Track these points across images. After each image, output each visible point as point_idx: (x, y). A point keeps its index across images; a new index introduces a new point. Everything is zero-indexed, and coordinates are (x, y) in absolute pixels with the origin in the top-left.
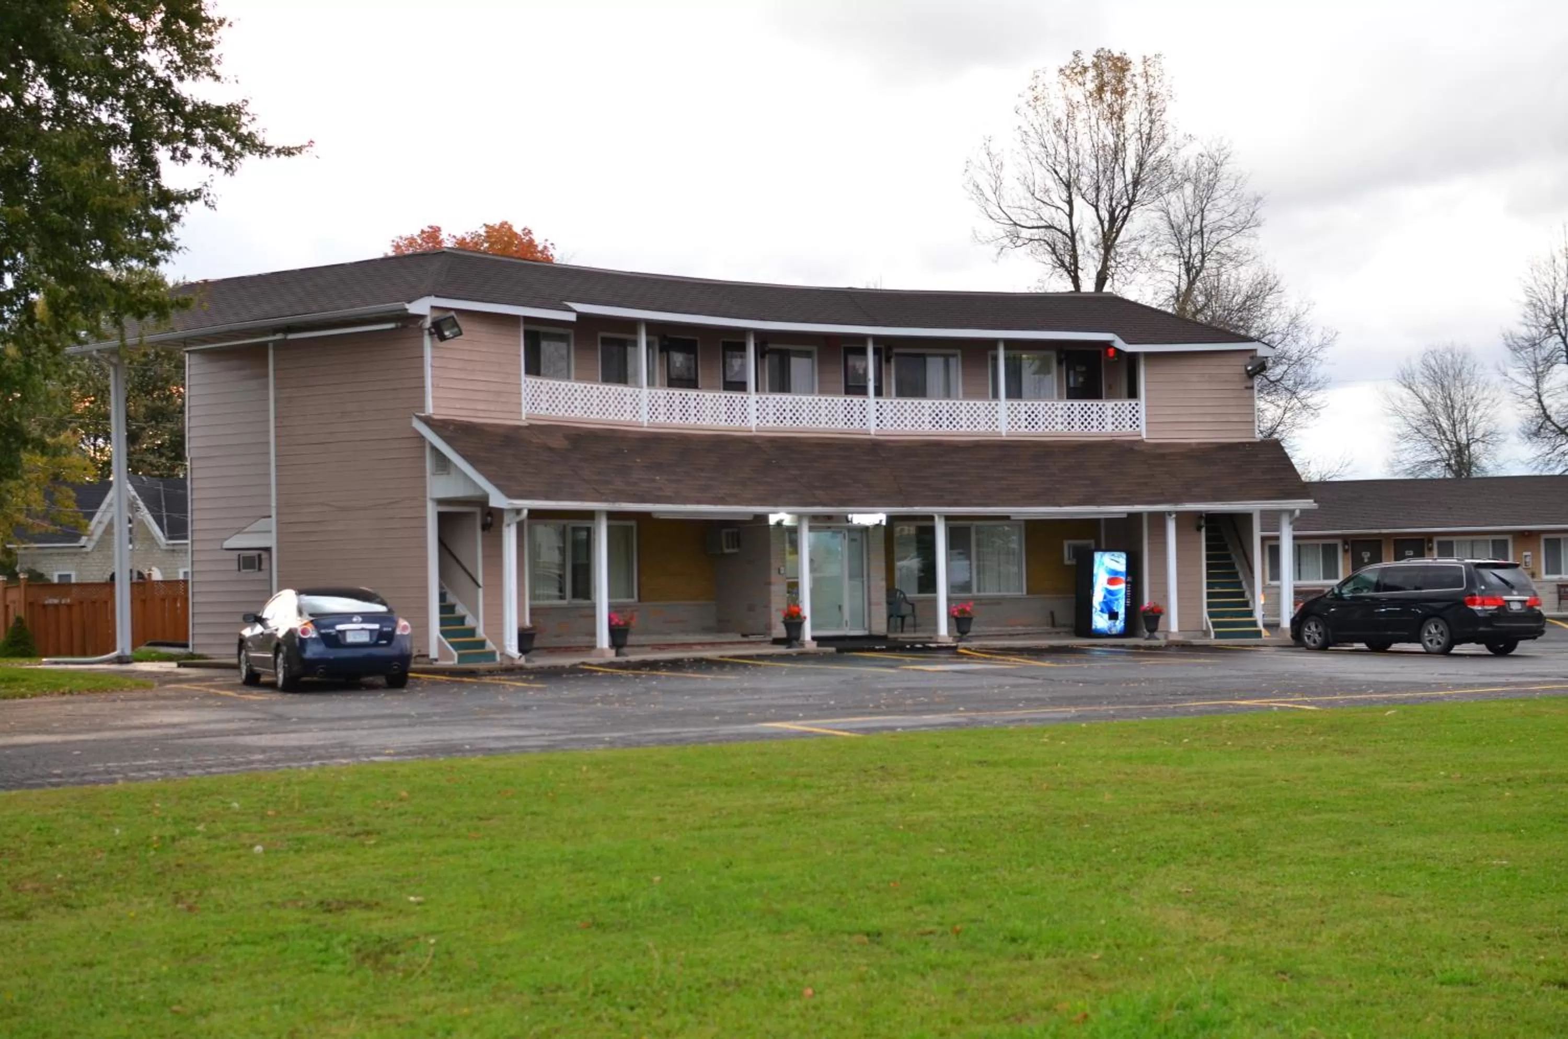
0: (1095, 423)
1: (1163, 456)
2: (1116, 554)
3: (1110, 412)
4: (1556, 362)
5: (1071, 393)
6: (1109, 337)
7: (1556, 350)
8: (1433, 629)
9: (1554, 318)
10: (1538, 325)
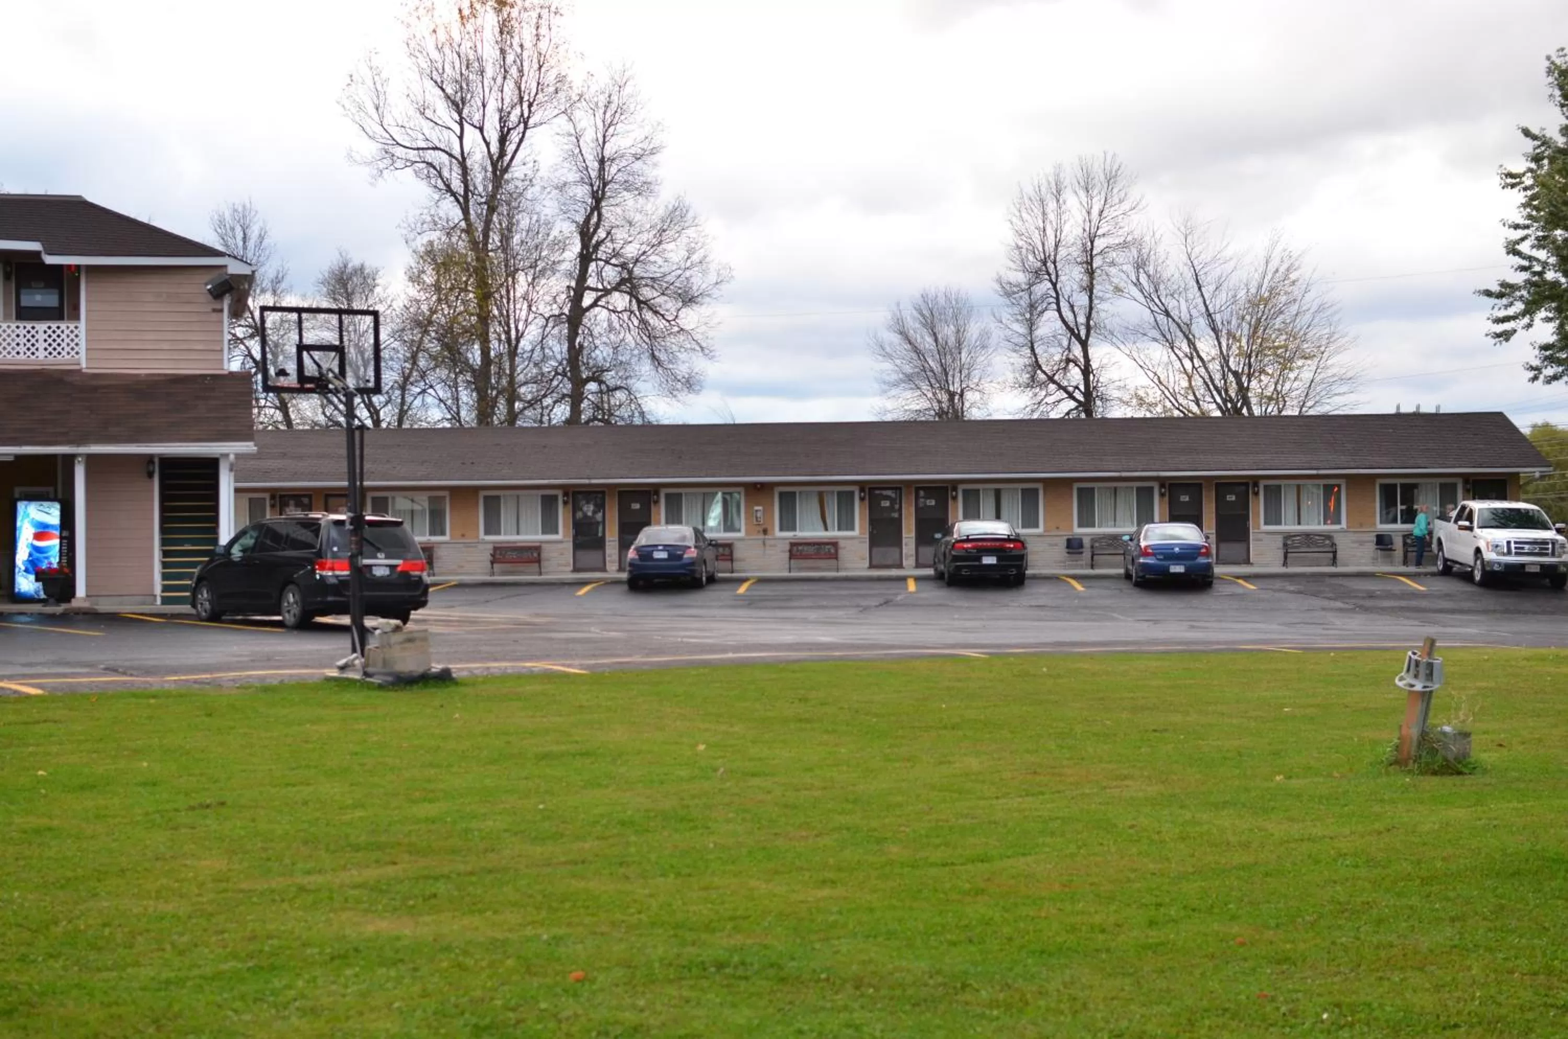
0: (22, 349)
1: (95, 389)
2: (46, 504)
3: (41, 336)
4: (1046, 309)
5: (24, 314)
6: (34, 246)
7: (1045, 296)
8: (291, 598)
9: (1044, 263)
10: (1025, 270)
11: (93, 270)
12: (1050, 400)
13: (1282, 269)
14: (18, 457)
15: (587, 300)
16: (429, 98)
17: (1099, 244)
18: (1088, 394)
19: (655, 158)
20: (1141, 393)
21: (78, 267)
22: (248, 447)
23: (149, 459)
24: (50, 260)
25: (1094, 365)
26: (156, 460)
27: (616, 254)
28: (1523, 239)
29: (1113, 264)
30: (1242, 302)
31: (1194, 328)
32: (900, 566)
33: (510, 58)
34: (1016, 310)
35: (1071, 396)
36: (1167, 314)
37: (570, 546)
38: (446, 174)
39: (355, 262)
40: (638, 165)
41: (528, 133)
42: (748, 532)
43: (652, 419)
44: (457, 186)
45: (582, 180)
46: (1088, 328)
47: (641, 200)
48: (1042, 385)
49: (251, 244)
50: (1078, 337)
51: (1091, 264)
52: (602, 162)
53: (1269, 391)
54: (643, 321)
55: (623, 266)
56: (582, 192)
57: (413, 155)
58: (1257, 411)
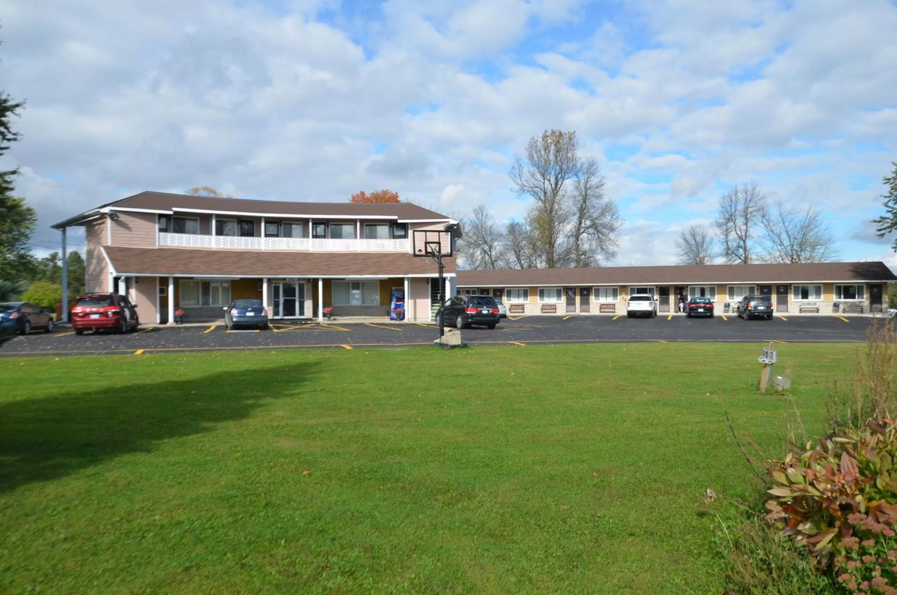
1: (412, 258)
3: (398, 244)
4: (731, 231)
5: (394, 237)
6: (395, 217)
7: (731, 227)
8: (459, 319)
9: (731, 216)
10: (724, 218)
11: (413, 224)
12: (732, 259)
13: (813, 217)
14: (389, 279)
15: (582, 231)
16: (535, 172)
17: (750, 210)
18: (746, 258)
19: (602, 187)
20: (763, 257)
21: (408, 223)
22: (453, 275)
23: (428, 279)
24: (399, 221)
25: (748, 248)
26: (430, 280)
27: (590, 217)
28: (889, 201)
29: (754, 216)
30: (798, 228)
31: (782, 236)
32: (669, 311)
33: (559, 159)
34: (722, 231)
35: (740, 258)
36: (772, 231)
37: (565, 304)
38: (539, 194)
39: (516, 222)
40: (597, 190)
41: (564, 181)
42: (620, 300)
43: (600, 266)
44: (543, 198)
45: (580, 195)
46: (746, 237)
47: (598, 200)
48: (731, 255)
49: (484, 217)
50: (742, 239)
51: (746, 216)
52: (586, 188)
53: (808, 256)
54: (599, 237)
55: (592, 220)
56: (580, 198)
57: (530, 189)
58: (803, 262)
